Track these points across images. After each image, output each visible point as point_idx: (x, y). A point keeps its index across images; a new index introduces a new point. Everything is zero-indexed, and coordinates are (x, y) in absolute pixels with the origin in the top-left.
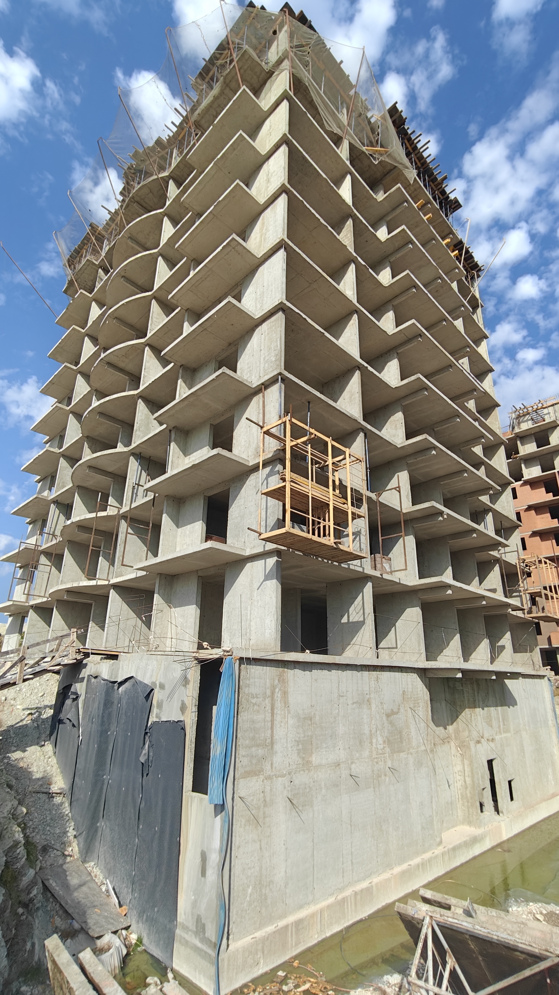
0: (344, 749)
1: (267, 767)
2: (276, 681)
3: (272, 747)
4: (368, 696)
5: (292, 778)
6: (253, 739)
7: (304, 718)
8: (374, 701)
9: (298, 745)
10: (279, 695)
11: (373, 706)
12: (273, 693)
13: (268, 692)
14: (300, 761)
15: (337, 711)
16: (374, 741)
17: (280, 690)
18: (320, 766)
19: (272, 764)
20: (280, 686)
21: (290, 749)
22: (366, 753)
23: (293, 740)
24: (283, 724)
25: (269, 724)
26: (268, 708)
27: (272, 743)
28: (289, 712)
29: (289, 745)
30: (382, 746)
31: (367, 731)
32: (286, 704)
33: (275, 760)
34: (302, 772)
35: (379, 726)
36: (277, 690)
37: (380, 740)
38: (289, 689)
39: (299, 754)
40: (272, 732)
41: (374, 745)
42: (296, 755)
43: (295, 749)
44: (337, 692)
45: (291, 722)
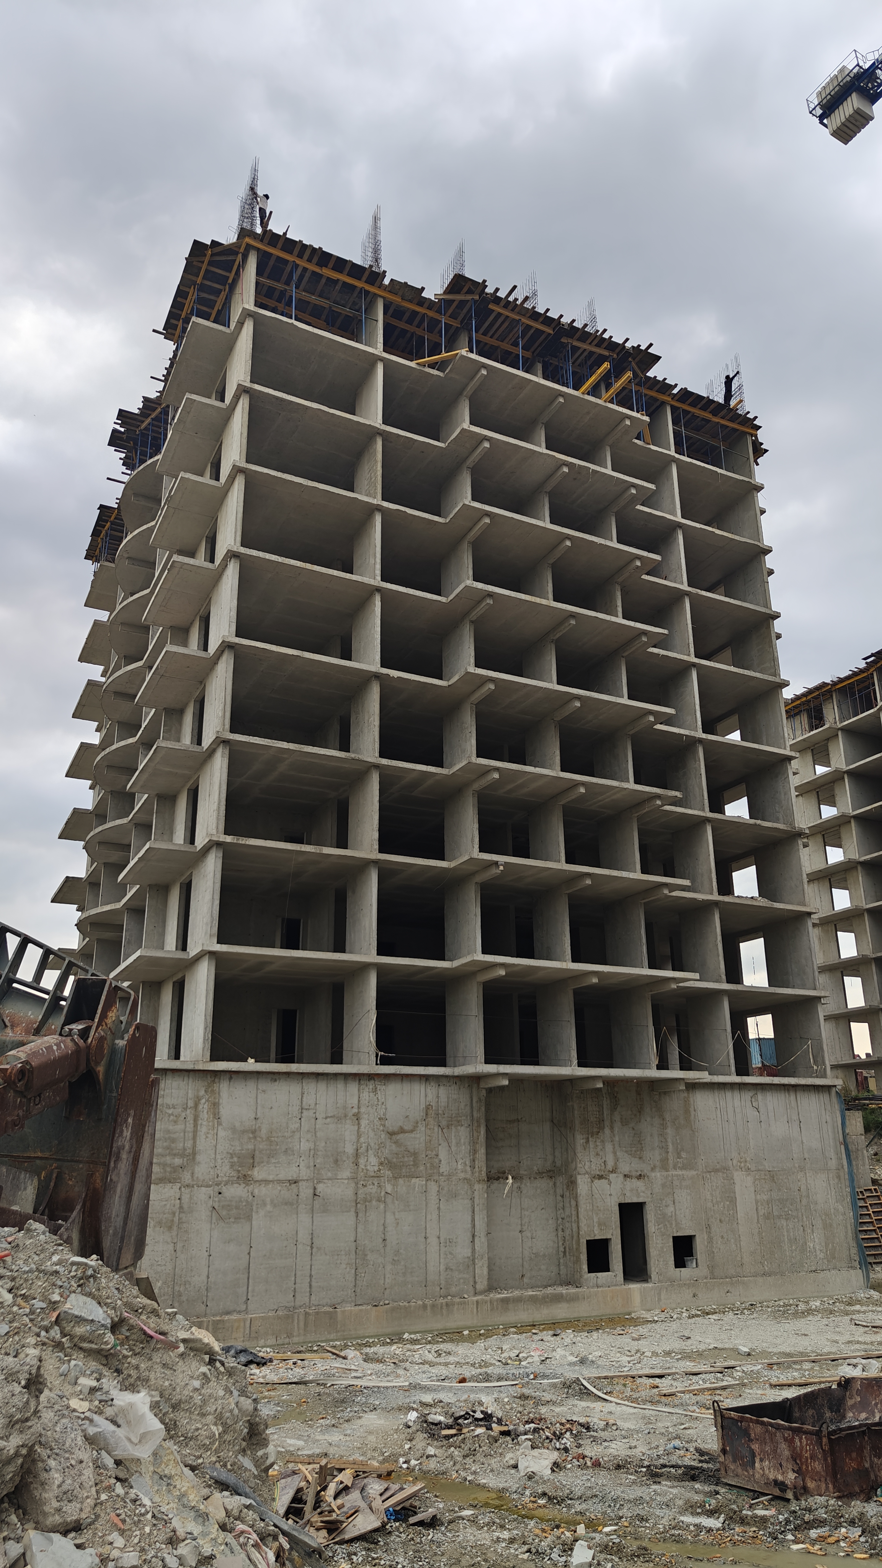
0: (308, 1167)
1: (186, 1177)
2: (202, 1093)
3: (194, 1159)
4: (355, 1110)
5: (221, 1189)
6: (168, 1148)
7: (244, 1132)
8: (366, 1116)
9: (232, 1158)
10: (206, 1106)
11: (364, 1123)
12: (196, 1105)
13: (191, 1103)
14: (234, 1174)
15: (299, 1124)
16: (362, 1161)
17: (207, 1101)
18: (267, 1182)
19: (193, 1174)
20: (207, 1097)
21: (219, 1161)
22: (346, 1173)
23: (225, 1152)
24: (209, 1136)
25: (191, 1135)
26: (190, 1119)
27: (194, 1153)
28: (219, 1124)
29: (218, 1156)
30: (376, 1168)
31: (350, 1149)
32: (217, 1116)
33: (197, 1169)
34: (235, 1185)
35: (372, 1144)
36: (203, 1101)
37: (373, 1160)
38: (221, 1101)
39: (232, 1166)
40: (195, 1142)
41: (362, 1166)
42: (228, 1167)
43: (226, 1161)
44: (299, 1103)
45: (222, 1133)
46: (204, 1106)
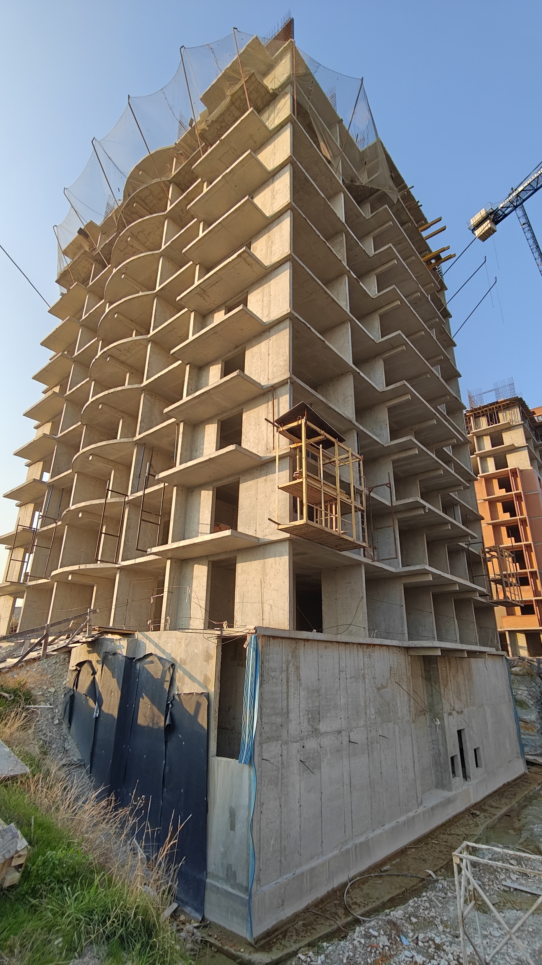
0: (345, 719)
1: (284, 735)
2: (290, 657)
3: (288, 717)
4: (363, 672)
5: (304, 743)
6: (273, 708)
7: (313, 691)
8: (367, 676)
9: (308, 714)
10: (292, 670)
11: (367, 681)
12: (288, 667)
13: (284, 668)
14: (310, 728)
15: (339, 684)
16: (368, 711)
17: (293, 664)
18: (326, 733)
19: (288, 731)
20: (293, 661)
21: (302, 718)
22: (362, 723)
23: (304, 709)
24: (296, 695)
25: (285, 695)
26: (285, 681)
27: (288, 712)
28: (300, 685)
29: (301, 714)
30: (374, 717)
31: (362, 704)
32: (299, 678)
33: (290, 727)
34: (311, 739)
35: (371, 698)
36: (291, 665)
37: (373, 711)
38: (300, 664)
39: (309, 722)
40: (288, 702)
41: (368, 716)
42: (307, 723)
43: (306, 718)
44: (338, 667)
45: (302, 693)
46: (292, 669)
